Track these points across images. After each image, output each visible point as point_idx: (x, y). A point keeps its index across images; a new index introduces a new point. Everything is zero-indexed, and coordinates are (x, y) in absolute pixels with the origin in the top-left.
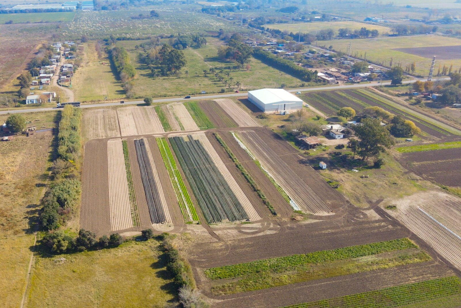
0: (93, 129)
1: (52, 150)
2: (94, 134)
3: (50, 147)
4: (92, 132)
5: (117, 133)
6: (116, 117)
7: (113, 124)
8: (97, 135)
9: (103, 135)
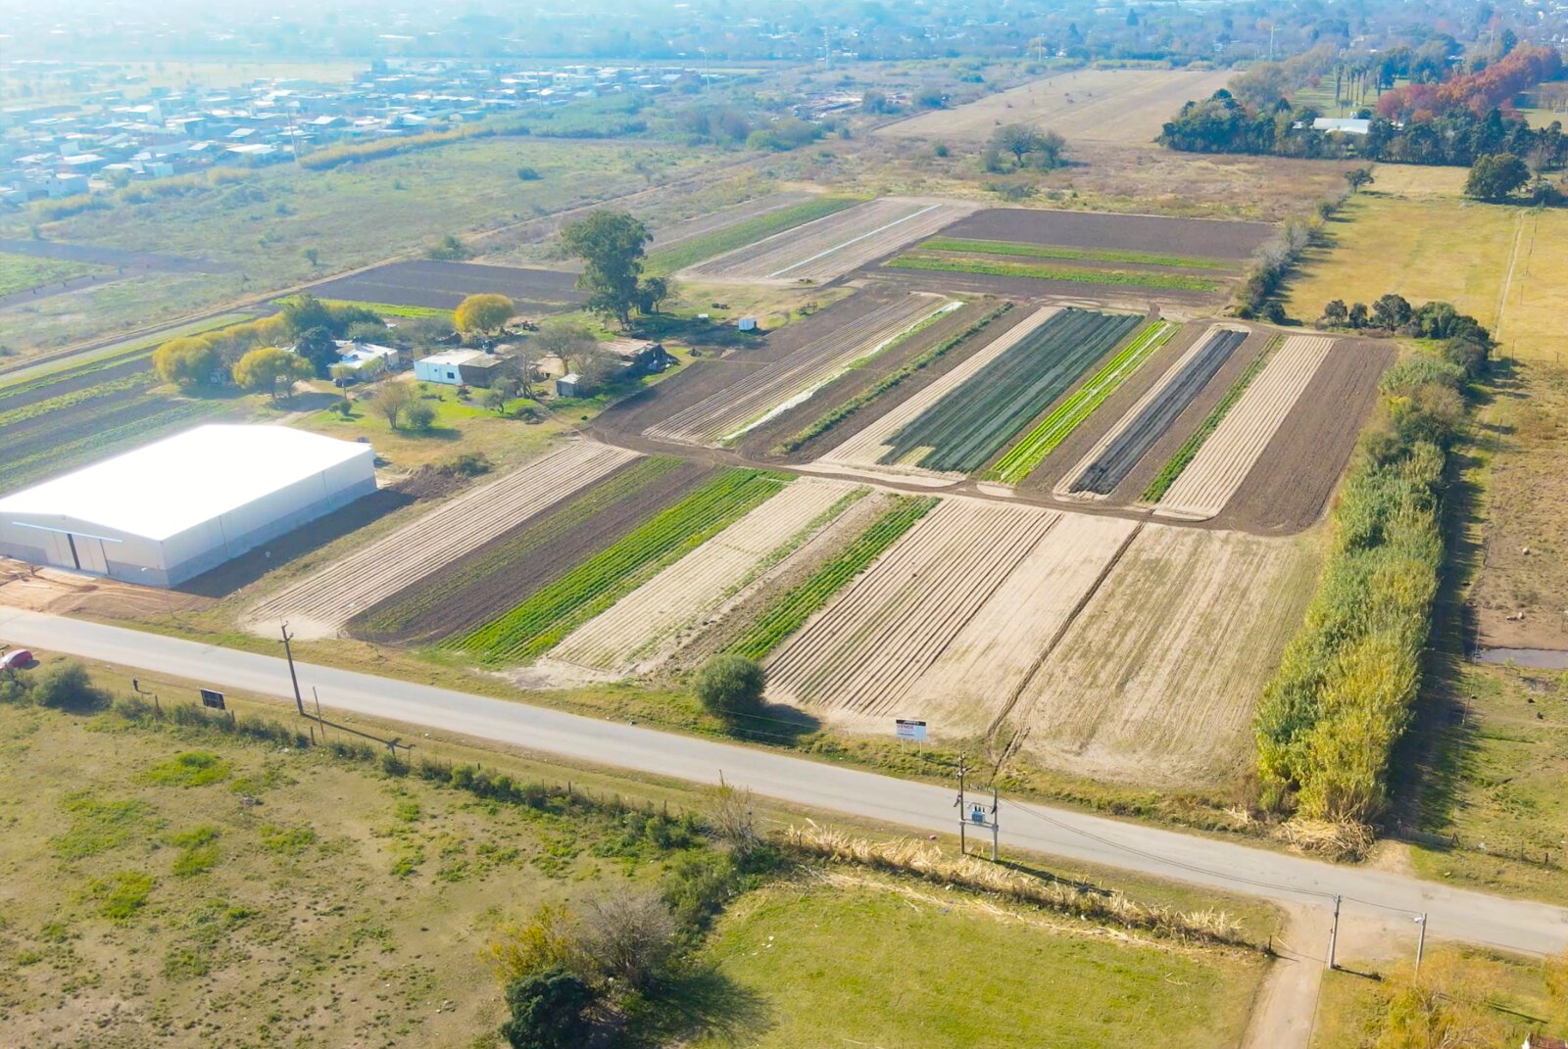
0: (1243, 595)
1: (1468, 529)
2: (1256, 560)
3: (1480, 542)
4: (1261, 576)
5: (1148, 544)
6: (1057, 650)
7: (1117, 604)
8: (1243, 554)
9: (1217, 545)
